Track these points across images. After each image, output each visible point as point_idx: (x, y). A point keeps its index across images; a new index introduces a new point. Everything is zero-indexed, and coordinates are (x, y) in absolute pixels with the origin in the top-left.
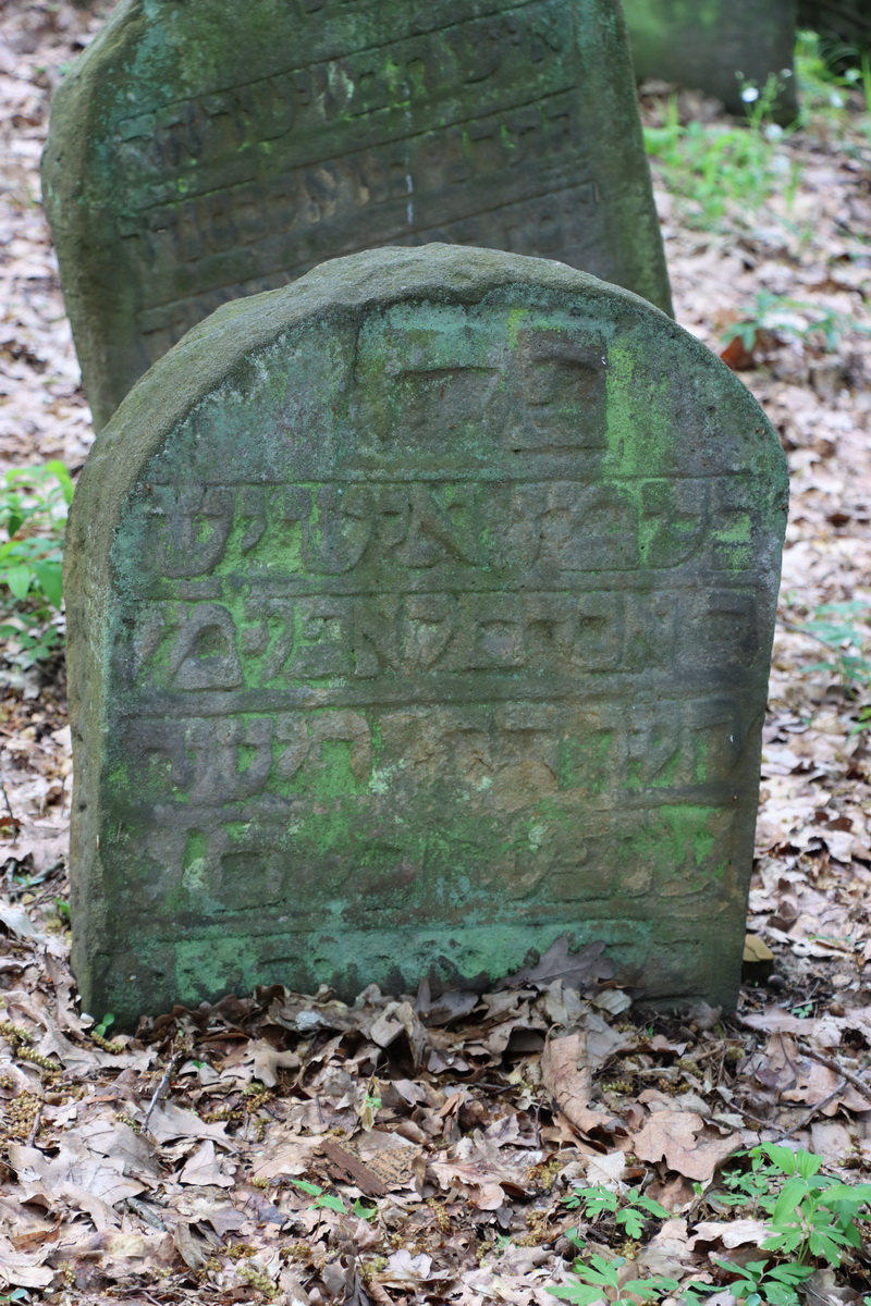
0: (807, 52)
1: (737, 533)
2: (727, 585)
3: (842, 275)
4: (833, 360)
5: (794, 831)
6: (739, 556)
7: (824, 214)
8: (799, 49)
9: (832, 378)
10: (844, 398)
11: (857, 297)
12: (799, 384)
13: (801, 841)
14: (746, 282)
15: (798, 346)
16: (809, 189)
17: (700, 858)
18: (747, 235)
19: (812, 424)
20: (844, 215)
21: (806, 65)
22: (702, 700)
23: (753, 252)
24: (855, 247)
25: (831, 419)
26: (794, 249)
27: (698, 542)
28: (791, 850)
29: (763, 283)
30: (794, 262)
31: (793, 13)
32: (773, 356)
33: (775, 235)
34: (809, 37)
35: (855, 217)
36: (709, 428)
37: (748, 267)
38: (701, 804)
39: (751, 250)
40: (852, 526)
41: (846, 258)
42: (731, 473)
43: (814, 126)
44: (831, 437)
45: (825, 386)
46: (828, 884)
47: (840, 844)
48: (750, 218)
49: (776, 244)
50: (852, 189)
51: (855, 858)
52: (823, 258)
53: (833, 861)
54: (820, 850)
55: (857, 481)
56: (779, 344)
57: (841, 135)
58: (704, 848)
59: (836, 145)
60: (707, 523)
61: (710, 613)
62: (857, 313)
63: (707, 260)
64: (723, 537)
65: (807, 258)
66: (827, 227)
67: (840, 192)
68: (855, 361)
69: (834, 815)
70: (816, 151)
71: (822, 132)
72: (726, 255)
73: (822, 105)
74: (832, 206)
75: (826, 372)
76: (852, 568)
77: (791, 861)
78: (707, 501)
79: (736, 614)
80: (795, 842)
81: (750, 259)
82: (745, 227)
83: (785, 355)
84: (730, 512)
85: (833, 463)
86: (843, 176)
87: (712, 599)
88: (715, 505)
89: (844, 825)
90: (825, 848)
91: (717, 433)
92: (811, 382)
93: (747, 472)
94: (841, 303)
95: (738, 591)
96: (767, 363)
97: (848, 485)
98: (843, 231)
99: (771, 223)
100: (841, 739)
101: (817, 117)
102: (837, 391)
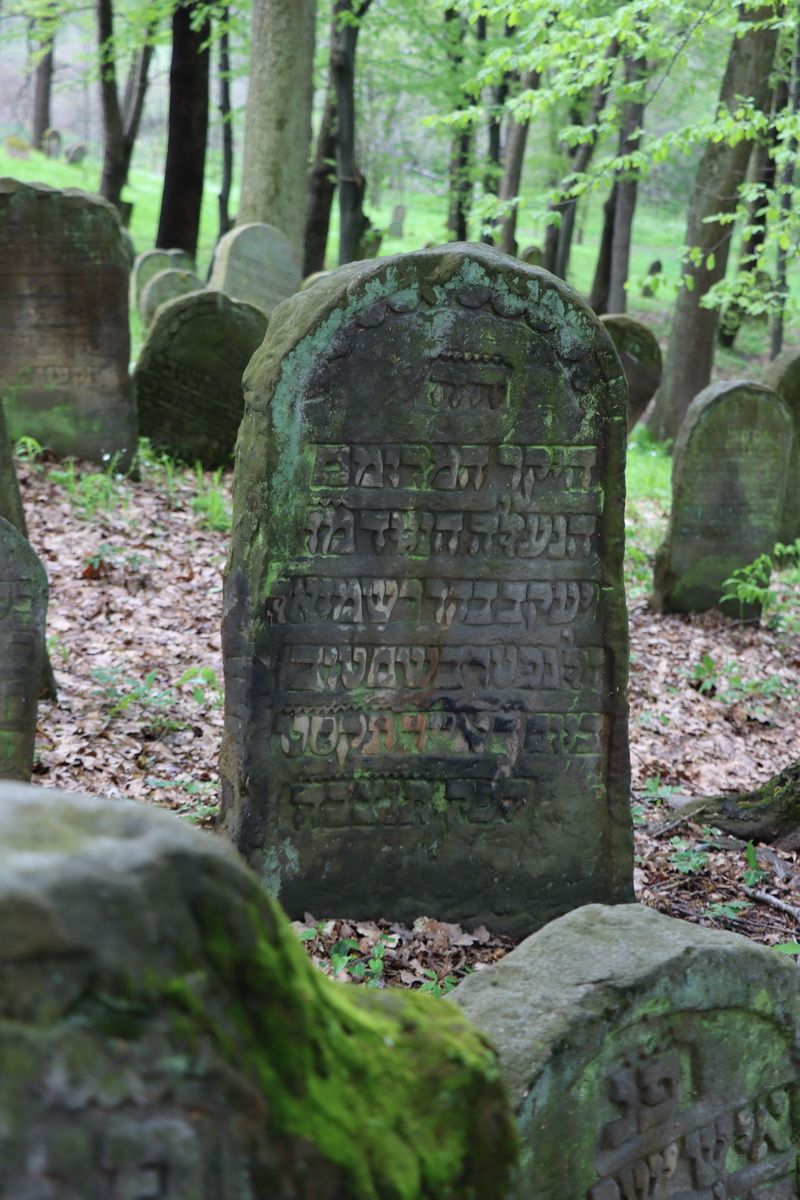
0: (145, 446)
1: (25, 607)
2: (20, 630)
3: (149, 543)
4: (137, 576)
5: (68, 756)
6: (26, 618)
7: (145, 516)
8: (141, 445)
9: (136, 583)
10: (141, 593)
11: (154, 551)
12: (120, 586)
13: (71, 760)
14: (103, 542)
15: (122, 571)
16: (139, 505)
17: (9, 755)
18: (107, 524)
19: (124, 603)
20: (154, 517)
21: (144, 453)
22: (9, 682)
23: (107, 531)
24: (158, 531)
25: (132, 601)
26: (128, 530)
27: (7, 610)
28: (65, 764)
29: (110, 544)
30: (128, 536)
31: (136, 428)
32: (109, 574)
33: (120, 524)
34: (145, 440)
35: (159, 518)
36: (11, 559)
37: (104, 537)
38: (10, 731)
39: (107, 529)
40: (133, 645)
41: (153, 536)
42: (22, 580)
43: (147, 480)
44: (131, 609)
45: (132, 587)
46: (82, 779)
47: (88, 762)
48: (109, 516)
49: (119, 528)
50: (161, 507)
51: (95, 768)
52: (142, 535)
53: (85, 769)
54: (79, 764)
55: (141, 628)
56: (112, 568)
57: (160, 485)
58: (11, 750)
59: (157, 489)
60: (11, 602)
61: (13, 643)
62: (153, 557)
63: (86, 531)
64: (18, 608)
65: (134, 534)
66: (146, 522)
67: (154, 508)
68: (147, 577)
69: (88, 751)
70: (146, 491)
71: (151, 483)
72: (94, 531)
73: (150, 470)
74: (148, 513)
75: (133, 581)
76: (131, 662)
77: (65, 768)
78: (11, 593)
79: (25, 644)
80: (68, 761)
81: (106, 533)
82: (107, 520)
83: (115, 573)
84: (22, 597)
85: (131, 620)
86: (157, 501)
87: (14, 636)
88: (14, 594)
89: (93, 754)
90: (81, 764)
91: (15, 562)
92: (126, 585)
93: (29, 580)
94: (147, 553)
95: (26, 633)
96: (106, 576)
97: (136, 629)
98: (154, 524)
99: (119, 519)
100: (100, 722)
101: (149, 477)
102: (138, 590)
